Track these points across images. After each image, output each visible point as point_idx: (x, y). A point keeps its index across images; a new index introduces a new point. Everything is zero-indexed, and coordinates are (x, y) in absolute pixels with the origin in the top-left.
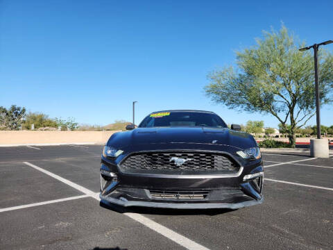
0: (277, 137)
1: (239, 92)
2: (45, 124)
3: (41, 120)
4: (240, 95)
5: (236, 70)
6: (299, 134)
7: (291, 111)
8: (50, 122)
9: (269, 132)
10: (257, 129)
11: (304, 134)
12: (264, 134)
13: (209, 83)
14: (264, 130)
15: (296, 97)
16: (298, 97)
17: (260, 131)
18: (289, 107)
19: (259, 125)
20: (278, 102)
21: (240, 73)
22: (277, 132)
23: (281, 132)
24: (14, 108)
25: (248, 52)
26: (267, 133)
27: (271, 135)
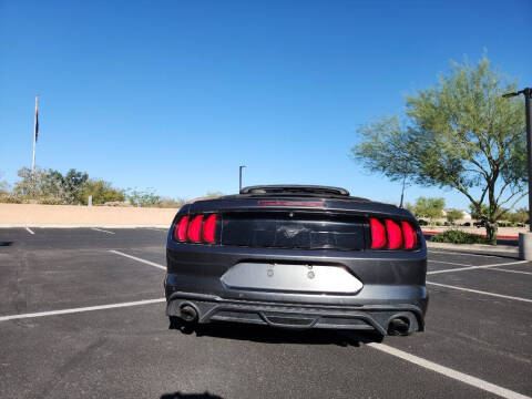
0: (468, 224)
1: (408, 155)
2: (107, 196)
3: (101, 190)
4: (408, 160)
5: (403, 121)
6: (507, 222)
7: (491, 187)
8: (114, 193)
9: (453, 216)
10: (433, 211)
11: (514, 221)
12: (445, 220)
13: (361, 141)
14: (445, 214)
15: (498, 166)
16: (502, 165)
17: (439, 215)
18: (488, 179)
19: (437, 205)
20: (470, 172)
21: (410, 124)
22: (468, 217)
23: (473, 217)
24: (72, 173)
25: (422, 96)
26: (450, 219)
27: (457, 222)
